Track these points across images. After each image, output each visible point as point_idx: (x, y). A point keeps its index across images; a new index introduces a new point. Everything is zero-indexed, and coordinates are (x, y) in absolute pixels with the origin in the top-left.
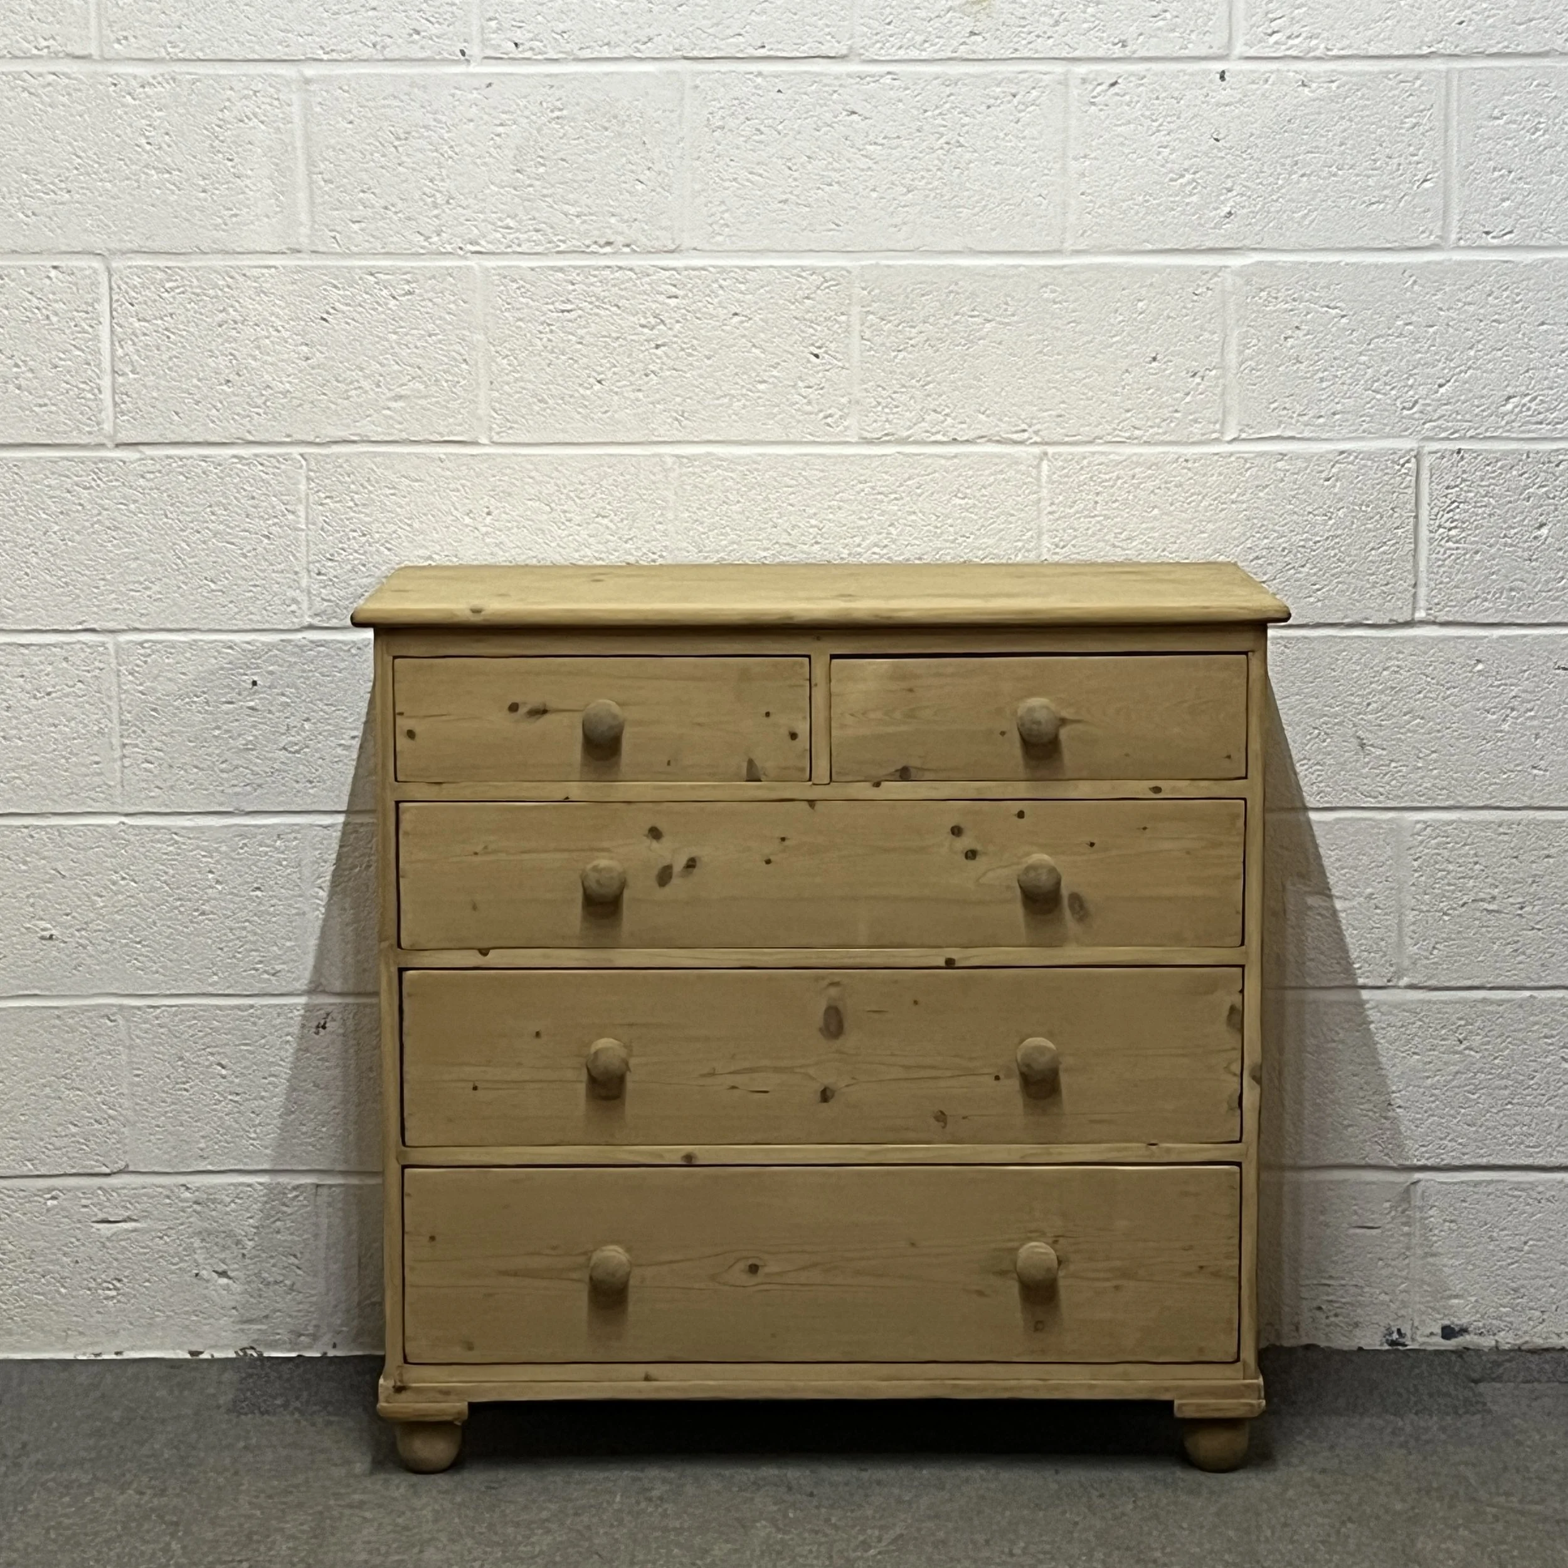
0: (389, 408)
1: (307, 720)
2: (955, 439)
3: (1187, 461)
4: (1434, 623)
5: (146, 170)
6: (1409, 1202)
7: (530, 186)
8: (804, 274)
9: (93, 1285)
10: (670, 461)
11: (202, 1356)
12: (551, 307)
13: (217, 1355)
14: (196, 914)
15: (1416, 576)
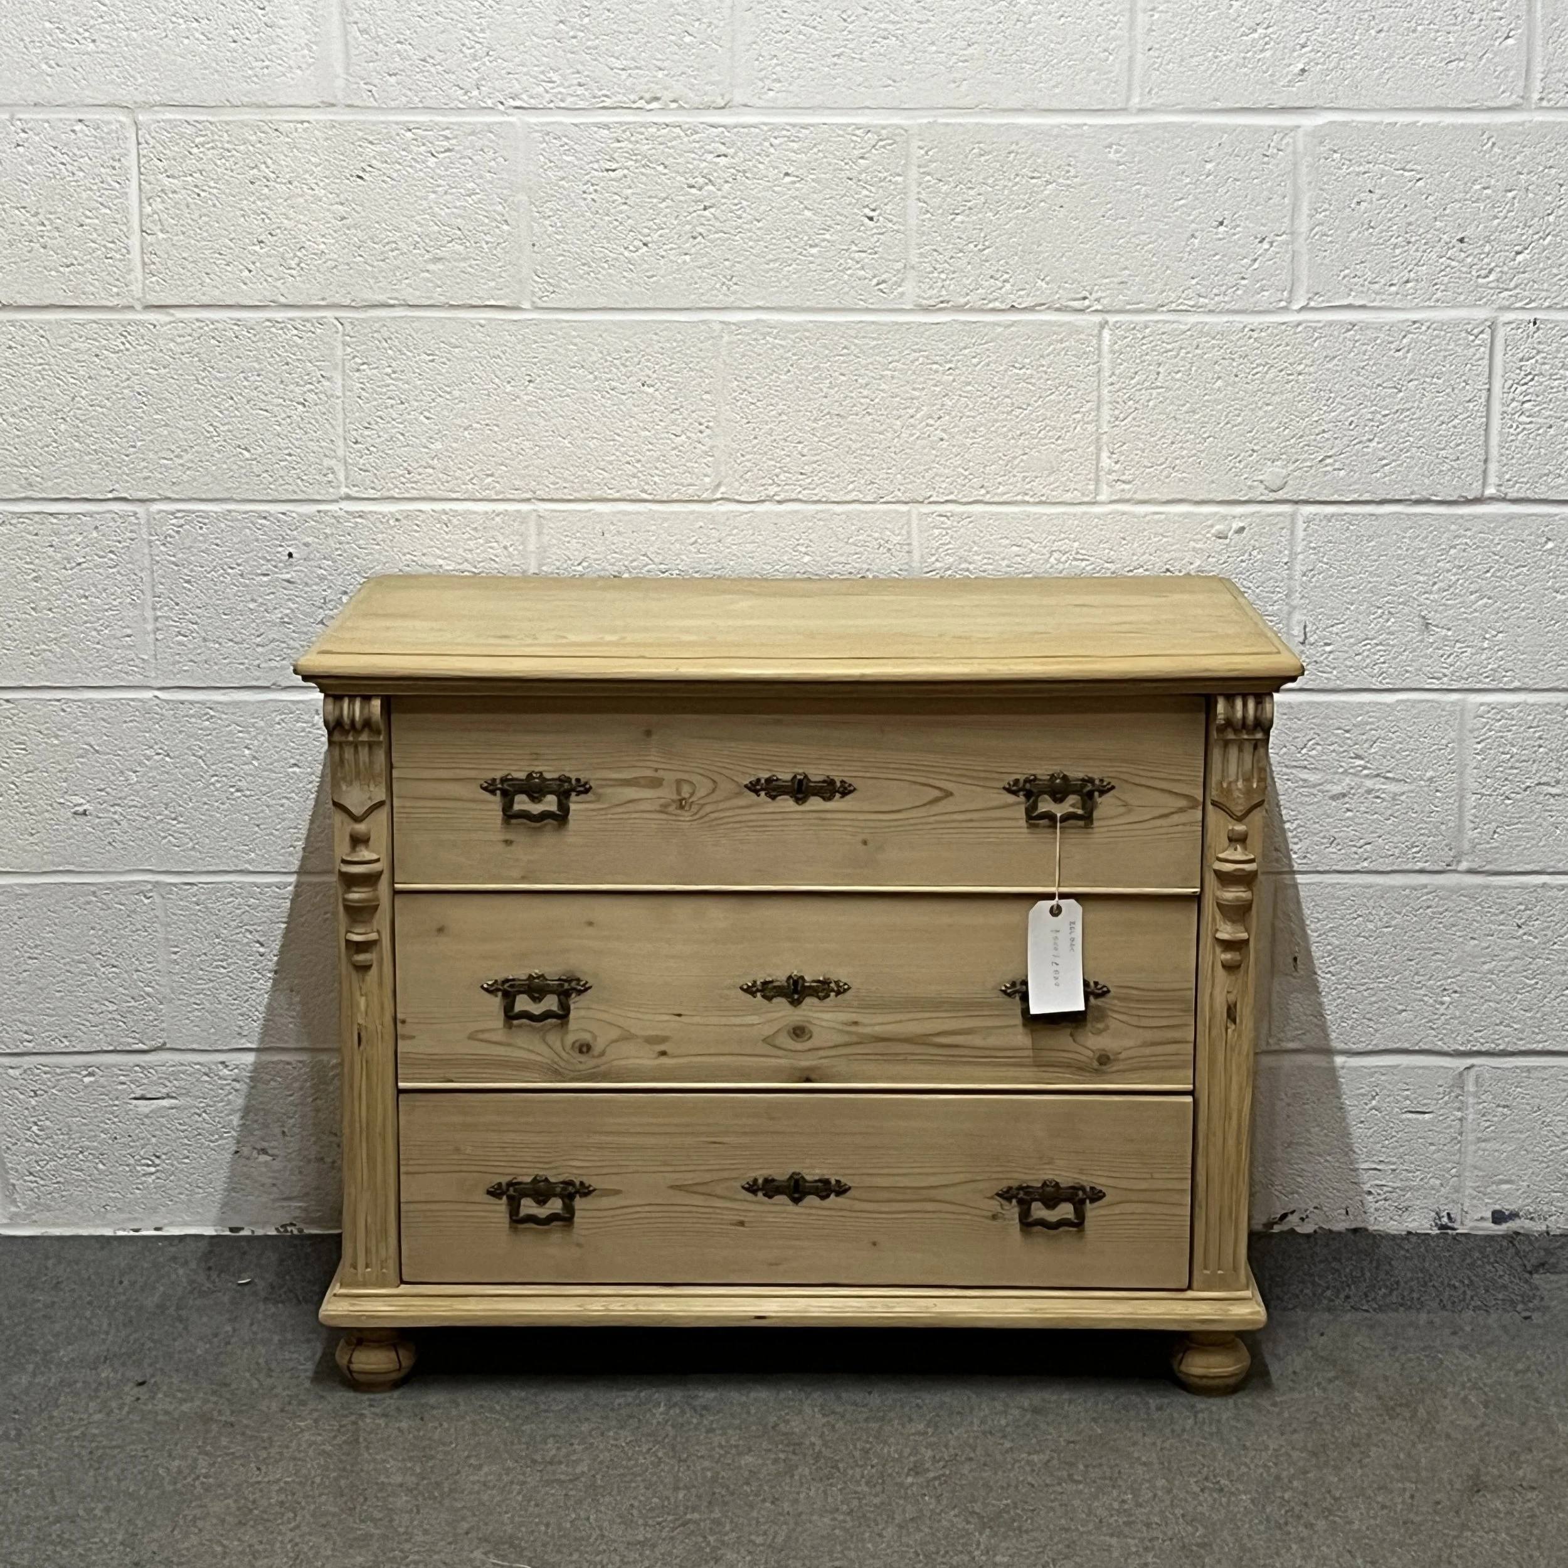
0: (428, 271)
1: (345, 593)
2: (1013, 306)
3: (1253, 330)
4: (1504, 500)
5: (174, 19)
6: (1462, 1088)
7: (574, 37)
8: (858, 132)
9: (132, 1161)
10: (718, 327)
11: (242, 1233)
12: (596, 166)
13: (259, 1232)
14: (232, 790)
15: (1487, 452)
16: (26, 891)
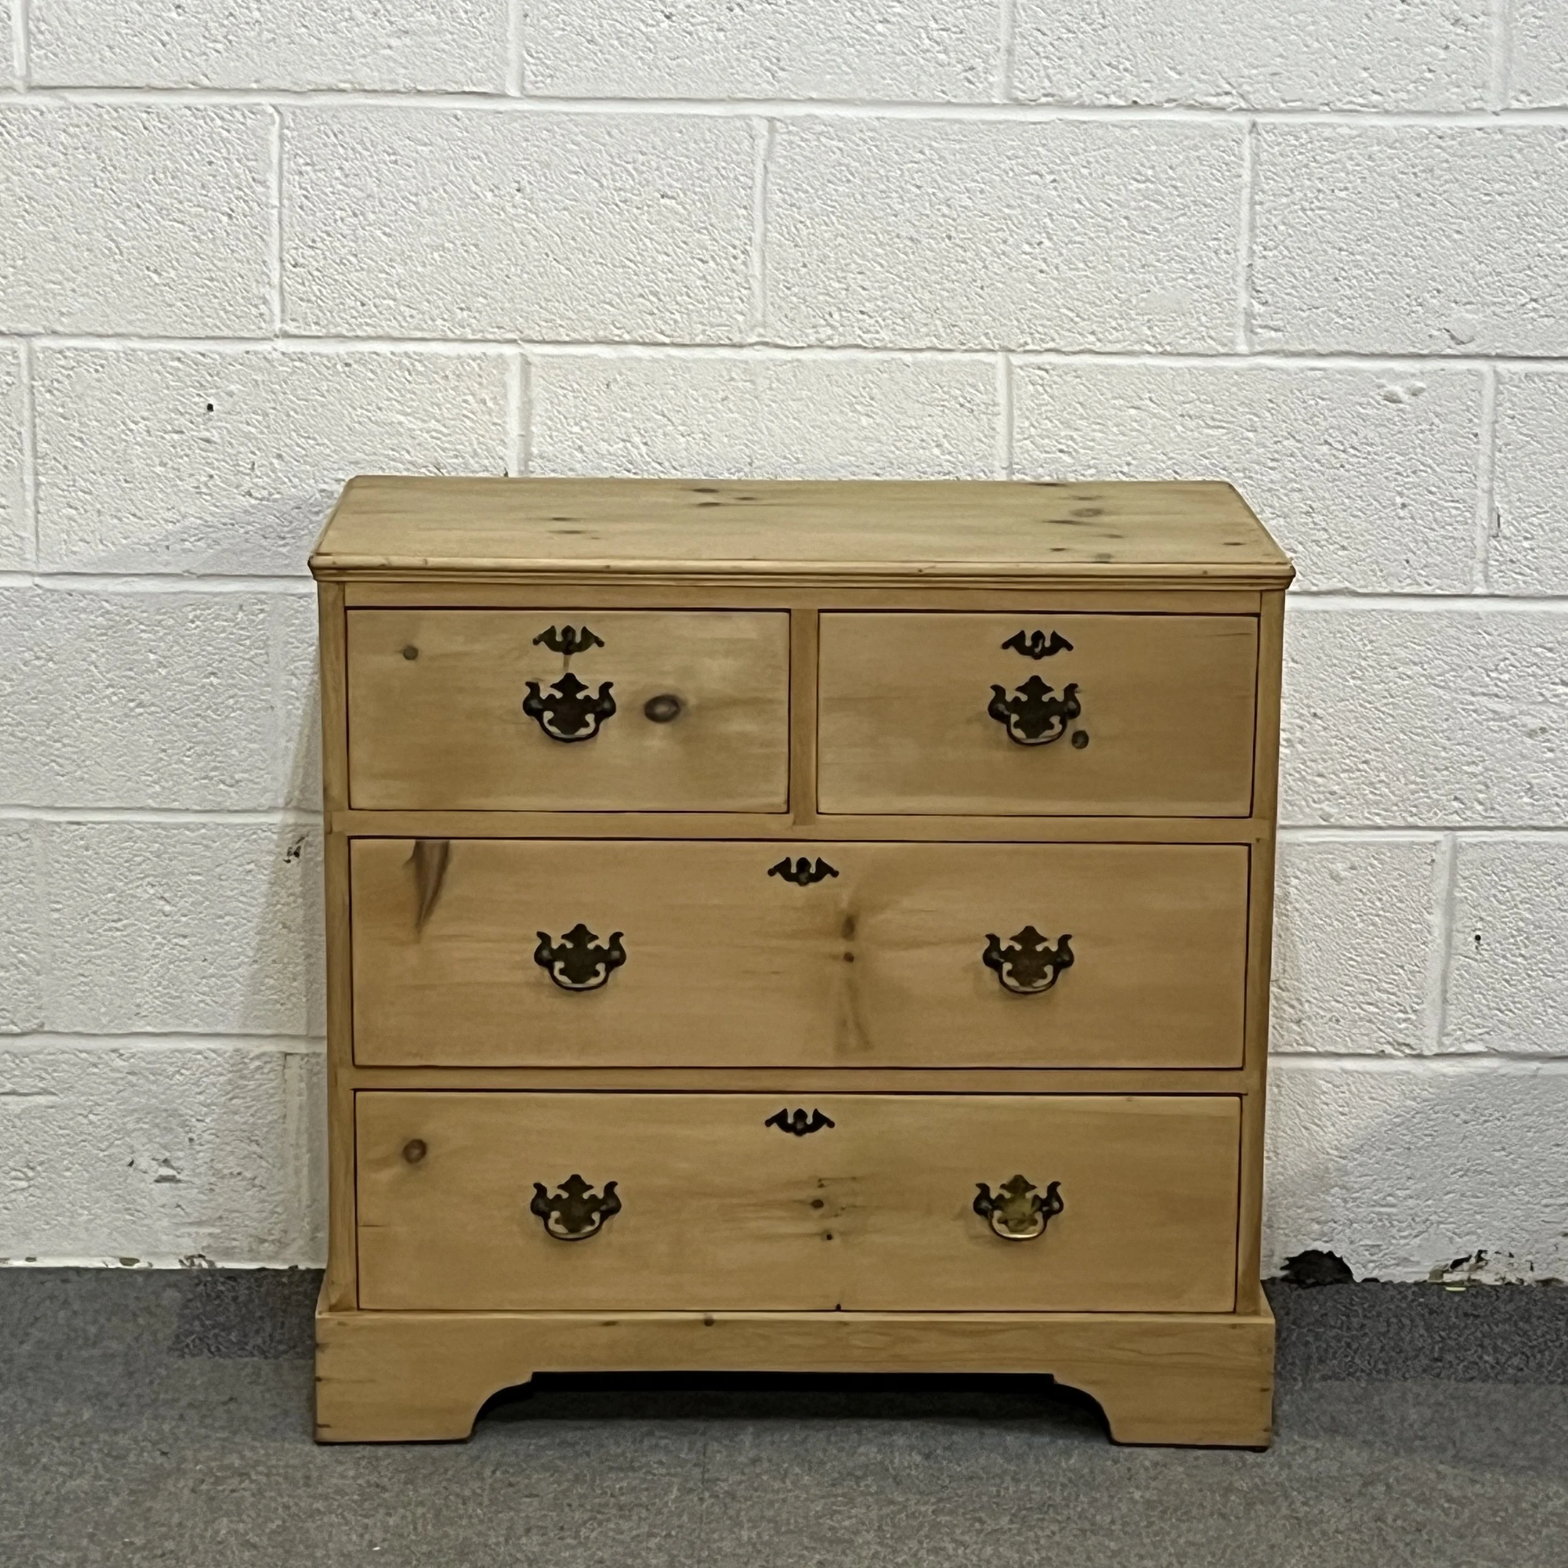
0: (390, 47)
2: (1135, 102)
3: (1440, 137)
10: (756, 123)
11: (136, 1267)
13: (157, 1266)
14: (132, 705)
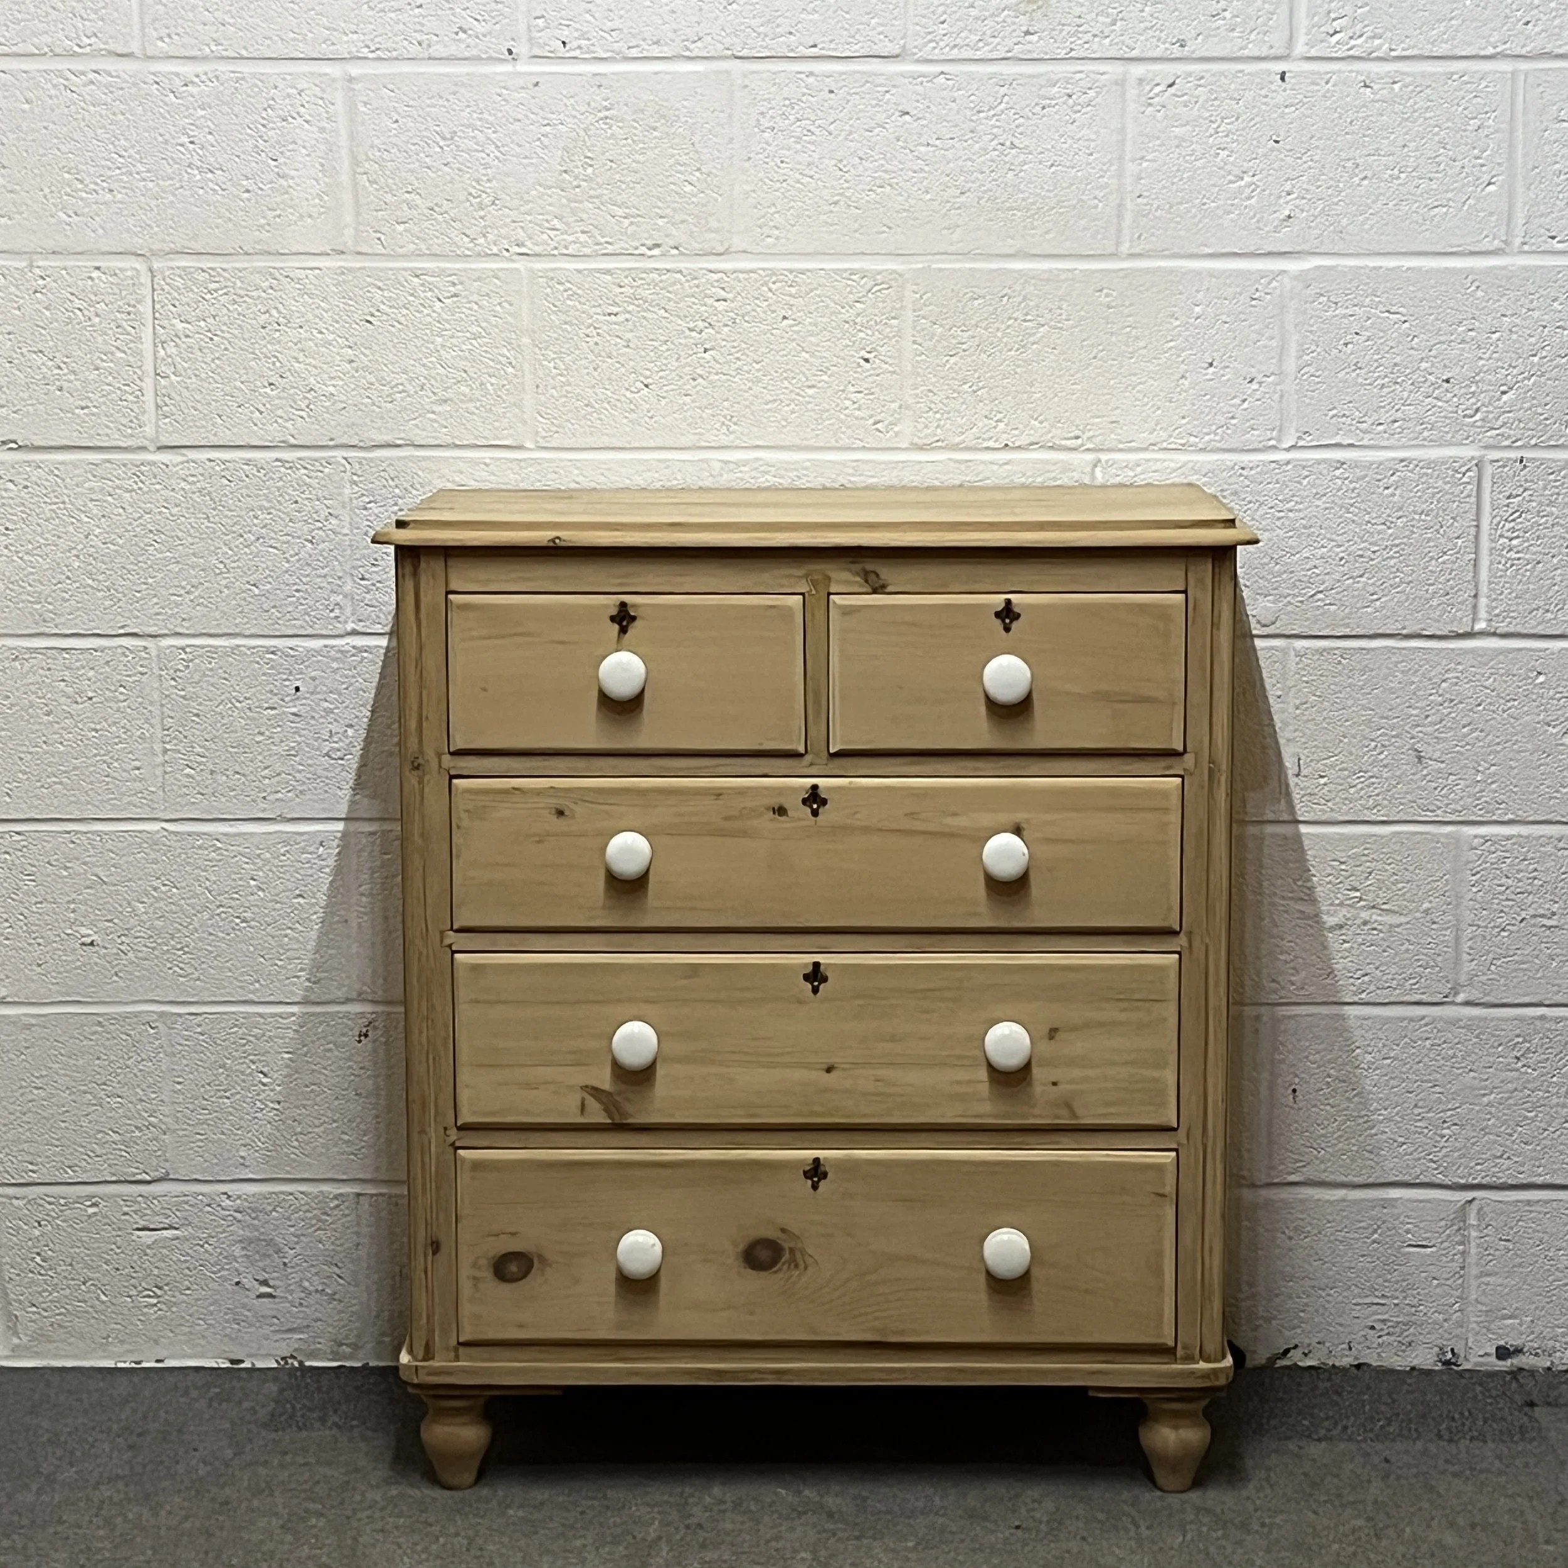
1: (351, 726)
2: (1007, 445)
3: (1243, 468)
4: (1494, 634)
5: (189, 170)
6: (1464, 1221)
7: (578, 187)
8: (853, 277)
9: (133, 1292)
12: (598, 310)
13: (259, 1364)
14: (238, 921)
15: (1476, 587)
16: (33, 1021)
